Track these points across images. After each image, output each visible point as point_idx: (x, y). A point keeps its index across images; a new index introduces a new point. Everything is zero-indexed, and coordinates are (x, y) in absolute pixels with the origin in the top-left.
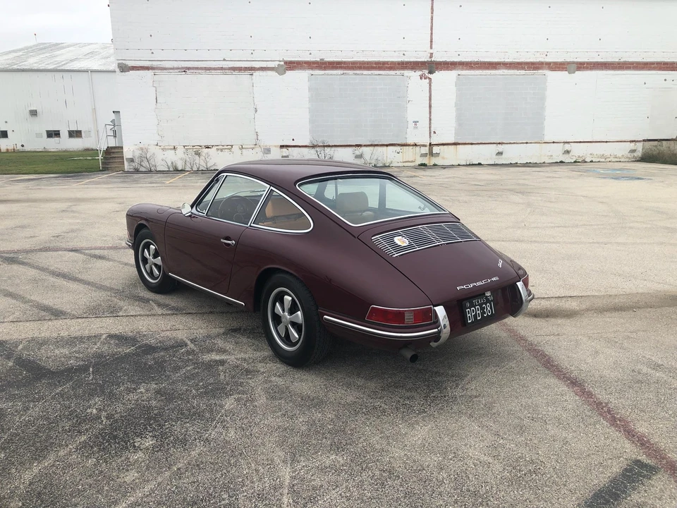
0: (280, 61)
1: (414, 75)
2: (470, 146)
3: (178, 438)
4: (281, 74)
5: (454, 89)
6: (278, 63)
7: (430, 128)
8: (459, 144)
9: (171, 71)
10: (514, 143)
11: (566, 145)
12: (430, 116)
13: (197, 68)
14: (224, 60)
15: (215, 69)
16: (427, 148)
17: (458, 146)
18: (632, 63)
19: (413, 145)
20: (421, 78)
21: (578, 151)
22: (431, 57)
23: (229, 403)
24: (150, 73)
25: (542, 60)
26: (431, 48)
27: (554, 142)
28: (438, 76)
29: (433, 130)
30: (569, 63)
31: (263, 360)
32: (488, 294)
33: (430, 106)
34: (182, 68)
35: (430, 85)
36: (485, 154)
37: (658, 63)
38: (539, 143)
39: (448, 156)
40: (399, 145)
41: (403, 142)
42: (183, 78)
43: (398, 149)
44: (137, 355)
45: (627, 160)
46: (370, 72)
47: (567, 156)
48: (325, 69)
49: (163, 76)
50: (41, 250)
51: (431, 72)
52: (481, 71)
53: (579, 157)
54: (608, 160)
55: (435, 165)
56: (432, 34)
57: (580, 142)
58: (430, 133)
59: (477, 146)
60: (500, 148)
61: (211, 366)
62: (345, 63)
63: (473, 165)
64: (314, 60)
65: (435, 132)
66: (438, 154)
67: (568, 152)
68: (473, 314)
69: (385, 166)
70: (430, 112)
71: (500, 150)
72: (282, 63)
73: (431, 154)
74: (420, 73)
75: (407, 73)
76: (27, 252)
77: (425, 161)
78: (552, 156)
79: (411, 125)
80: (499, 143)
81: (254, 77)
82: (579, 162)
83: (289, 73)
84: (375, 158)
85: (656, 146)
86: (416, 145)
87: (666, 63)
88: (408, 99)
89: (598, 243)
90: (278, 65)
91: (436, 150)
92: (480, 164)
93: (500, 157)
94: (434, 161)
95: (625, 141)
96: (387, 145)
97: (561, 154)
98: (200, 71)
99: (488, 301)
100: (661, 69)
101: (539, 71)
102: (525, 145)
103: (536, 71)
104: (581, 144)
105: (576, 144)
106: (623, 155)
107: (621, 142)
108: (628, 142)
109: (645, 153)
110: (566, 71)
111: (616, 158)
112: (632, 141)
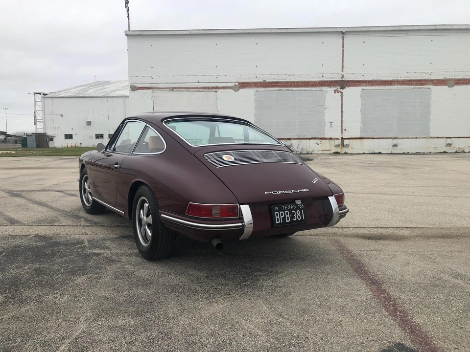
0: (235, 82)
1: (330, 90)
2: (372, 140)
3: (21, 299)
4: (236, 91)
5: (360, 99)
6: (235, 83)
7: (342, 127)
8: (364, 138)
9: (163, 90)
10: (406, 138)
11: (448, 139)
12: (342, 118)
13: (180, 88)
14: (199, 82)
15: (192, 88)
16: (340, 141)
17: (363, 140)
19: (329, 139)
20: (335, 92)
21: (458, 144)
22: (342, 78)
23: (80, 280)
24: (151, 91)
25: (427, 78)
26: (342, 71)
27: (438, 138)
28: (348, 91)
29: (344, 129)
30: (449, 80)
31: (130, 255)
32: (298, 202)
33: (342, 112)
34: (171, 88)
35: (342, 97)
36: (385, 145)
38: (427, 138)
39: (355, 146)
40: (319, 139)
41: (322, 137)
42: (171, 94)
43: (318, 141)
44: (44, 247)
46: (297, 89)
47: (449, 148)
48: (266, 87)
49: (158, 93)
50: (39, 191)
51: (342, 88)
52: (379, 87)
53: (459, 148)
55: (346, 153)
56: (343, 62)
57: (460, 137)
58: (342, 130)
59: (377, 140)
60: (395, 141)
61: (88, 257)
62: (280, 82)
63: (375, 153)
64: (259, 81)
65: (345, 130)
66: (348, 146)
67: (450, 145)
68: (281, 217)
69: (308, 153)
70: (342, 116)
71: (396, 143)
72: (237, 84)
73: (343, 145)
74: (335, 88)
75: (325, 89)
76: (30, 191)
77: (338, 150)
78: (436, 148)
79: (328, 125)
80: (395, 138)
81: (218, 93)
82: (459, 152)
83: (241, 90)
84: (301, 147)
86: (331, 139)
88: (326, 107)
89: (449, 196)
90: (234, 85)
91: (346, 142)
92: (380, 153)
93: (396, 148)
94: (345, 150)
96: (310, 139)
97: (444, 147)
98: (182, 90)
99: (298, 208)
101: (425, 86)
102: (415, 139)
103: (423, 86)
104: (460, 139)
105: (456, 139)
110: (447, 85)
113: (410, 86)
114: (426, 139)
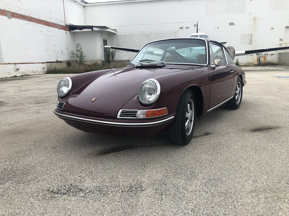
11: (16, 65)
18: (35, 19)
21: (24, 69)
27: (9, 64)
30: (7, 12)
37: (44, 21)
38: (1, 64)
45: (42, 73)
47: (17, 72)
53: (23, 72)
54: (35, 74)
57: (22, 63)
67: (18, 70)
78: (9, 73)
82: (23, 76)
85: (50, 65)
87: (47, 22)
95: (40, 63)
97: (14, 72)
100: (45, 25)
104: (23, 64)
105: (20, 64)
106: (40, 71)
107: (38, 63)
108: (41, 63)
109: (48, 69)
110: (6, 16)
111: (38, 72)
112: (43, 63)
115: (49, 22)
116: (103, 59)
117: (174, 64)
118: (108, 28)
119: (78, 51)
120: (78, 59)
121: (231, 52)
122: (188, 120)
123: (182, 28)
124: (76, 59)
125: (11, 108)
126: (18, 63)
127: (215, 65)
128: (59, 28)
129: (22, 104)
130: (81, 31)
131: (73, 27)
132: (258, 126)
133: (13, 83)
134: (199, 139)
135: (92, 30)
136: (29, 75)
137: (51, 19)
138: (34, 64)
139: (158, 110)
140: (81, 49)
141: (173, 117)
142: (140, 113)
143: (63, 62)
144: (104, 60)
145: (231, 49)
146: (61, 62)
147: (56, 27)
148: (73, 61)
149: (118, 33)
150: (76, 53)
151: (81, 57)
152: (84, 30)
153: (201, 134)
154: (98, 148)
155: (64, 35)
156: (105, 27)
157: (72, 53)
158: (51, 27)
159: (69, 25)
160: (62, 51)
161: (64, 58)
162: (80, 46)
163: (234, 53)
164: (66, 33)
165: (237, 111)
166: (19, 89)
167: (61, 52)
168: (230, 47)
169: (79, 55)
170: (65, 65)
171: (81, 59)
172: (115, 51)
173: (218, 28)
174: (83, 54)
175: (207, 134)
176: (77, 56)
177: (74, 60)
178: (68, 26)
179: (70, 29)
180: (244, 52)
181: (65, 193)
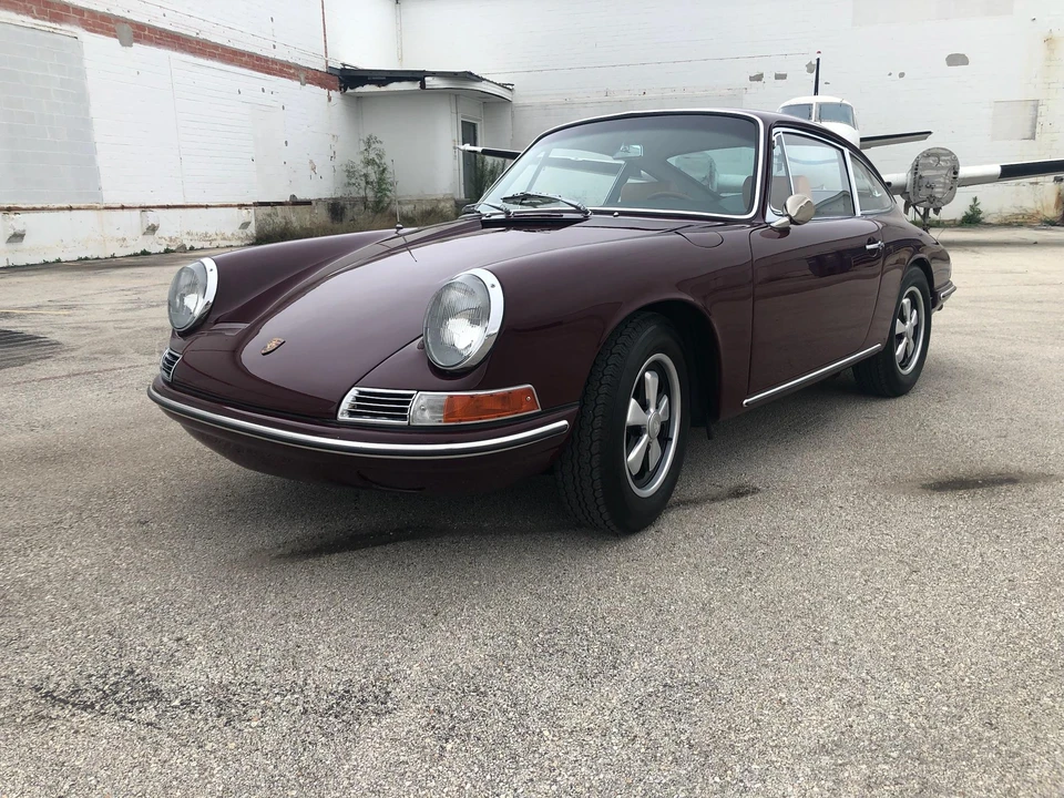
10: (43, 209)
11: (149, 213)
18: (216, 46)
21: (169, 228)
27: (123, 208)
30: (119, 20)
37: (251, 55)
38: (96, 209)
45: (239, 243)
47: (150, 238)
53: (170, 239)
54: (214, 244)
57: (168, 207)
60: (20, 222)
67: (153, 229)
71: (19, 228)
78: (124, 240)
82: (173, 251)
85: (269, 215)
87: (259, 58)
93: (18, 246)
95: (231, 206)
97: (141, 236)
100: (254, 68)
101: (65, 27)
102: (67, 212)
103: (57, 26)
104: (170, 210)
105: (160, 211)
106: (233, 234)
107: (226, 206)
108: (235, 206)
109: (260, 229)
110: (115, 37)
111: (224, 239)
112: (241, 206)
113: (24, 18)
114: (96, 212)
115: (266, 60)
116: (461, 196)
117: (621, 213)
118: (480, 79)
119: (369, 162)
120: (370, 194)
121: (943, 168)
122: (646, 436)
123: (759, 78)
124: (362, 193)
125: (74, 367)
126: (153, 207)
127: (786, 219)
128: (302, 78)
129: (115, 352)
130: (383, 89)
131: (352, 74)
132: (962, 470)
133: (125, 276)
134: (696, 513)
135: (423, 86)
136: (192, 249)
137: (274, 47)
138: (210, 209)
139: (491, 395)
140: (380, 156)
141: (565, 422)
142: (424, 406)
143: (314, 203)
144: (463, 196)
145: (943, 158)
146: (308, 203)
147: (291, 76)
148: (354, 201)
149: (518, 98)
150: (364, 171)
151: (381, 185)
152: (394, 86)
153: (714, 491)
154: (299, 530)
155: (320, 104)
156: (471, 74)
157: (350, 173)
158: (274, 74)
159: (340, 67)
160: (311, 162)
161: (320, 187)
162: (378, 145)
163: (956, 173)
164: (330, 99)
165: (900, 402)
166: (135, 297)
167: (309, 167)
168: (941, 151)
169: (373, 177)
170: (321, 215)
171: (379, 195)
172: (504, 165)
173: (902, 75)
174: (387, 175)
175: (738, 493)
176: (367, 183)
177: (354, 195)
178: (337, 73)
179: (341, 81)
180: (997, 170)
181: (92, 706)
